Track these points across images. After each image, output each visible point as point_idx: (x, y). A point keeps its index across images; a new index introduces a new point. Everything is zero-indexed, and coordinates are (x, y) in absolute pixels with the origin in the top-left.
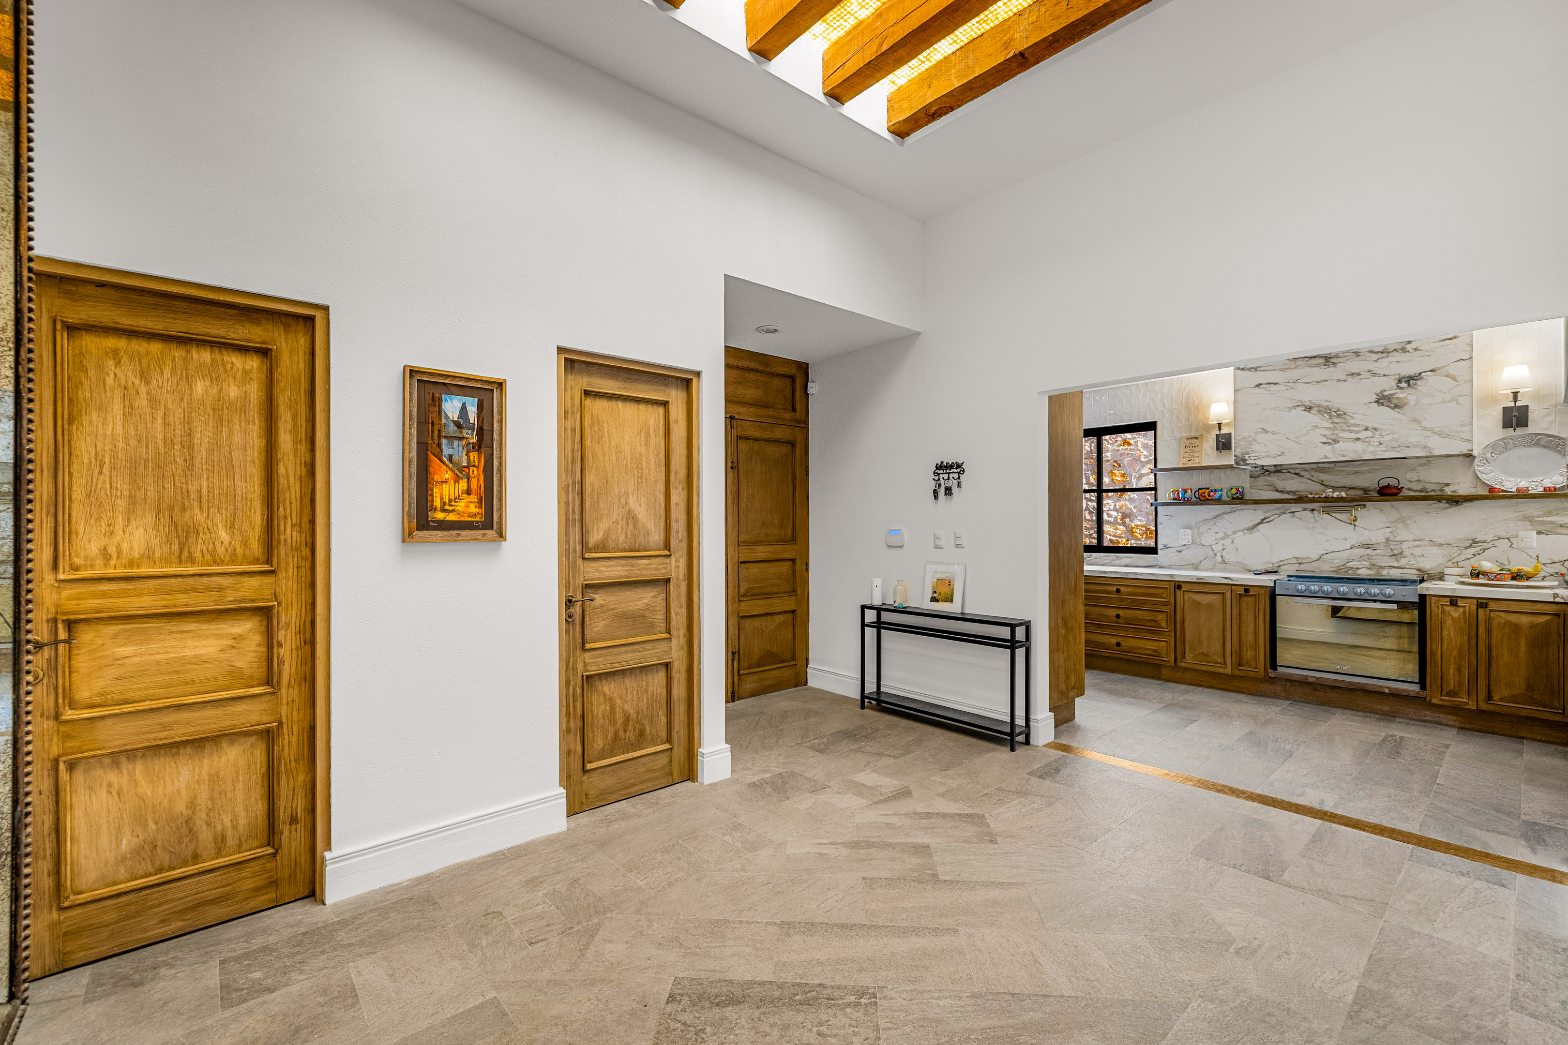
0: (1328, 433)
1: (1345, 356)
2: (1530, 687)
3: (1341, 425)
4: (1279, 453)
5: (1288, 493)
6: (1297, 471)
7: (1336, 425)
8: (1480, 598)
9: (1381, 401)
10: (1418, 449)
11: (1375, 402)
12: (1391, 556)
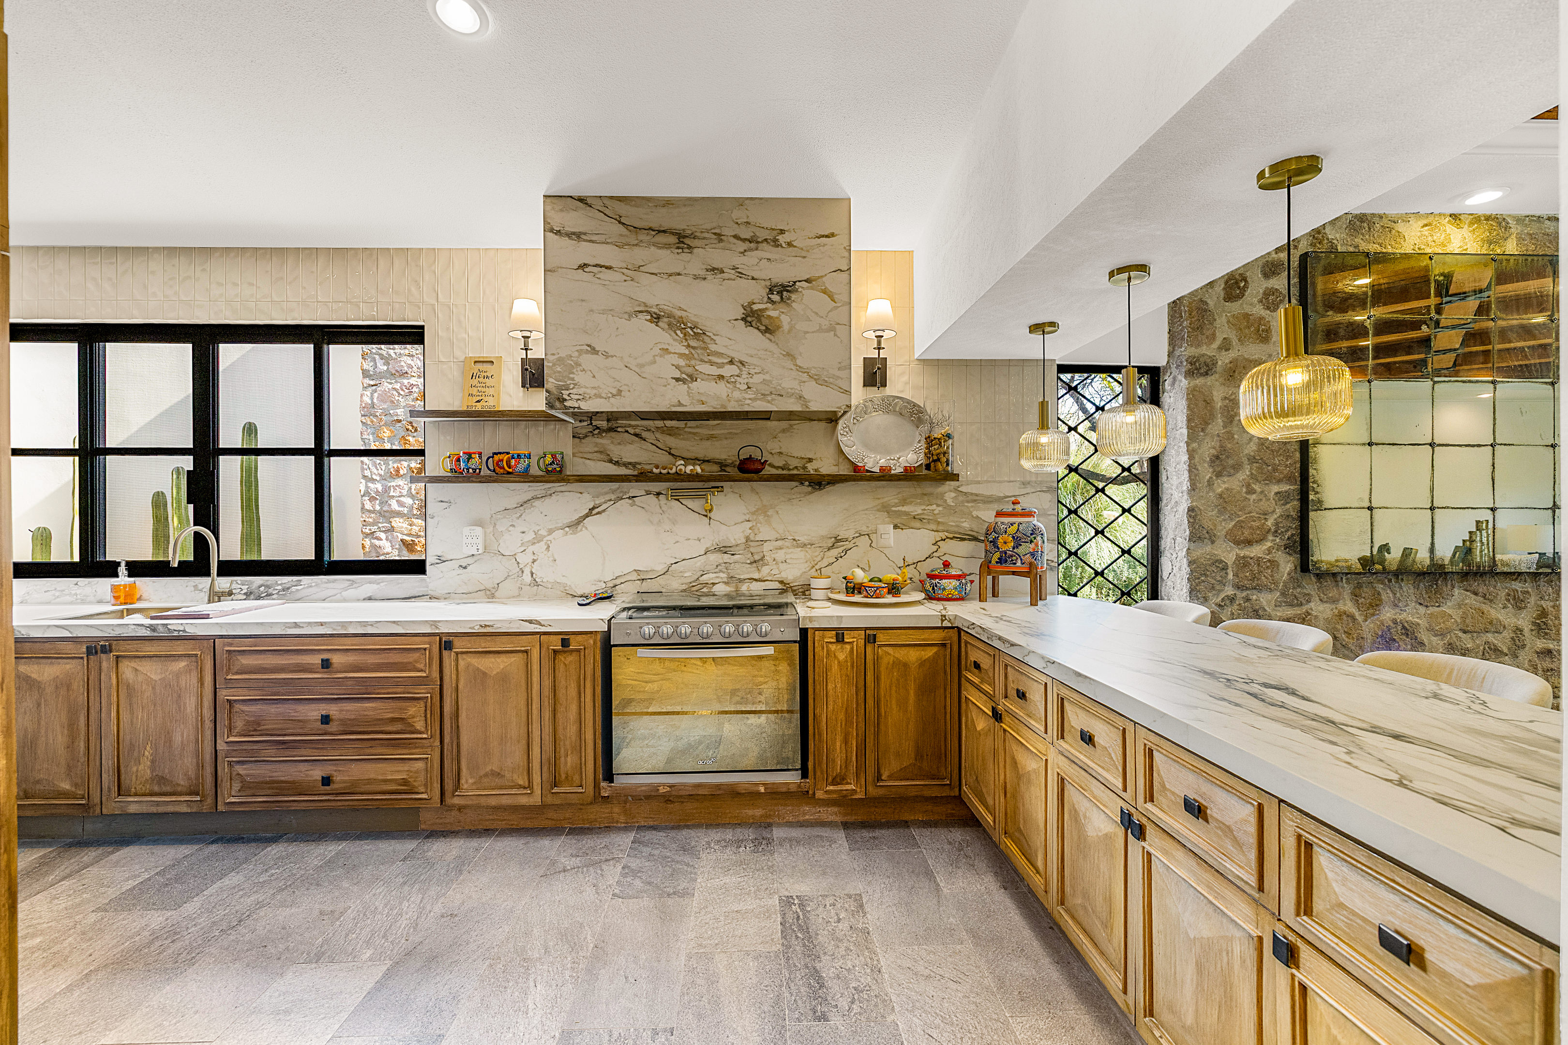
0: (682, 363)
1: (704, 238)
2: (919, 755)
3: (699, 351)
4: (614, 391)
5: (626, 465)
6: (637, 431)
7: (693, 352)
8: (870, 629)
9: (749, 319)
10: (792, 400)
11: (743, 319)
12: (751, 563)
